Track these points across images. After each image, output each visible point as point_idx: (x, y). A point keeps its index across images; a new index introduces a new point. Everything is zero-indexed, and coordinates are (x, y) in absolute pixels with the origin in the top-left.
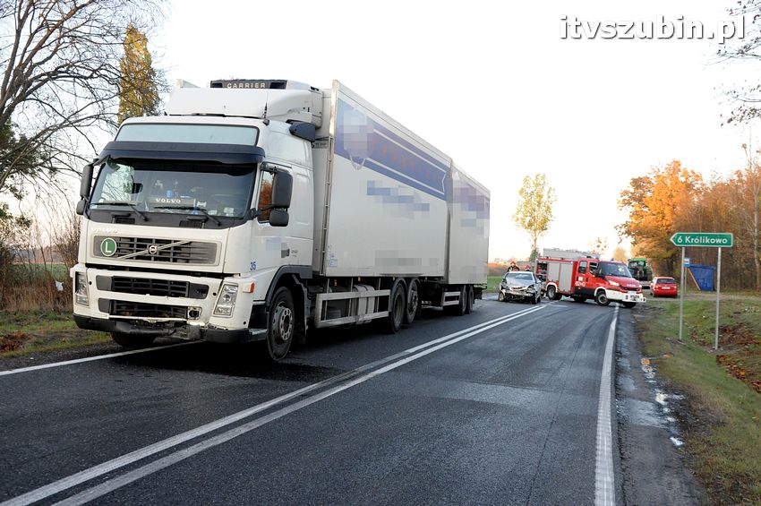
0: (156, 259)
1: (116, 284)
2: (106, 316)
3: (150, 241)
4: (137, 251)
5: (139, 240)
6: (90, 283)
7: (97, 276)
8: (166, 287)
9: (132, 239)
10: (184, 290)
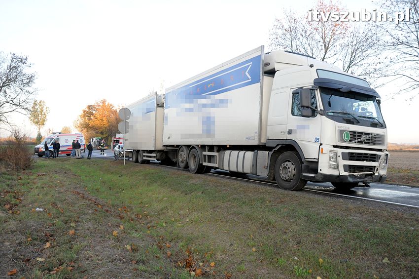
0: (365, 143)
1: (351, 157)
2: (347, 174)
3: (362, 133)
4: (358, 139)
5: (359, 133)
6: (339, 156)
7: (342, 153)
8: (368, 157)
9: (355, 132)
10: (375, 158)
